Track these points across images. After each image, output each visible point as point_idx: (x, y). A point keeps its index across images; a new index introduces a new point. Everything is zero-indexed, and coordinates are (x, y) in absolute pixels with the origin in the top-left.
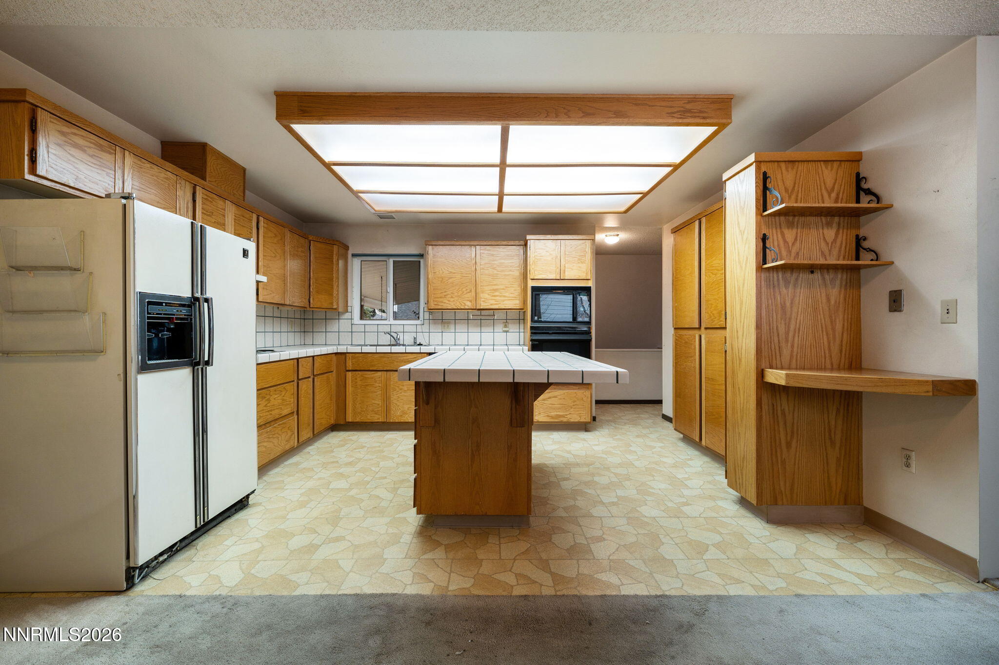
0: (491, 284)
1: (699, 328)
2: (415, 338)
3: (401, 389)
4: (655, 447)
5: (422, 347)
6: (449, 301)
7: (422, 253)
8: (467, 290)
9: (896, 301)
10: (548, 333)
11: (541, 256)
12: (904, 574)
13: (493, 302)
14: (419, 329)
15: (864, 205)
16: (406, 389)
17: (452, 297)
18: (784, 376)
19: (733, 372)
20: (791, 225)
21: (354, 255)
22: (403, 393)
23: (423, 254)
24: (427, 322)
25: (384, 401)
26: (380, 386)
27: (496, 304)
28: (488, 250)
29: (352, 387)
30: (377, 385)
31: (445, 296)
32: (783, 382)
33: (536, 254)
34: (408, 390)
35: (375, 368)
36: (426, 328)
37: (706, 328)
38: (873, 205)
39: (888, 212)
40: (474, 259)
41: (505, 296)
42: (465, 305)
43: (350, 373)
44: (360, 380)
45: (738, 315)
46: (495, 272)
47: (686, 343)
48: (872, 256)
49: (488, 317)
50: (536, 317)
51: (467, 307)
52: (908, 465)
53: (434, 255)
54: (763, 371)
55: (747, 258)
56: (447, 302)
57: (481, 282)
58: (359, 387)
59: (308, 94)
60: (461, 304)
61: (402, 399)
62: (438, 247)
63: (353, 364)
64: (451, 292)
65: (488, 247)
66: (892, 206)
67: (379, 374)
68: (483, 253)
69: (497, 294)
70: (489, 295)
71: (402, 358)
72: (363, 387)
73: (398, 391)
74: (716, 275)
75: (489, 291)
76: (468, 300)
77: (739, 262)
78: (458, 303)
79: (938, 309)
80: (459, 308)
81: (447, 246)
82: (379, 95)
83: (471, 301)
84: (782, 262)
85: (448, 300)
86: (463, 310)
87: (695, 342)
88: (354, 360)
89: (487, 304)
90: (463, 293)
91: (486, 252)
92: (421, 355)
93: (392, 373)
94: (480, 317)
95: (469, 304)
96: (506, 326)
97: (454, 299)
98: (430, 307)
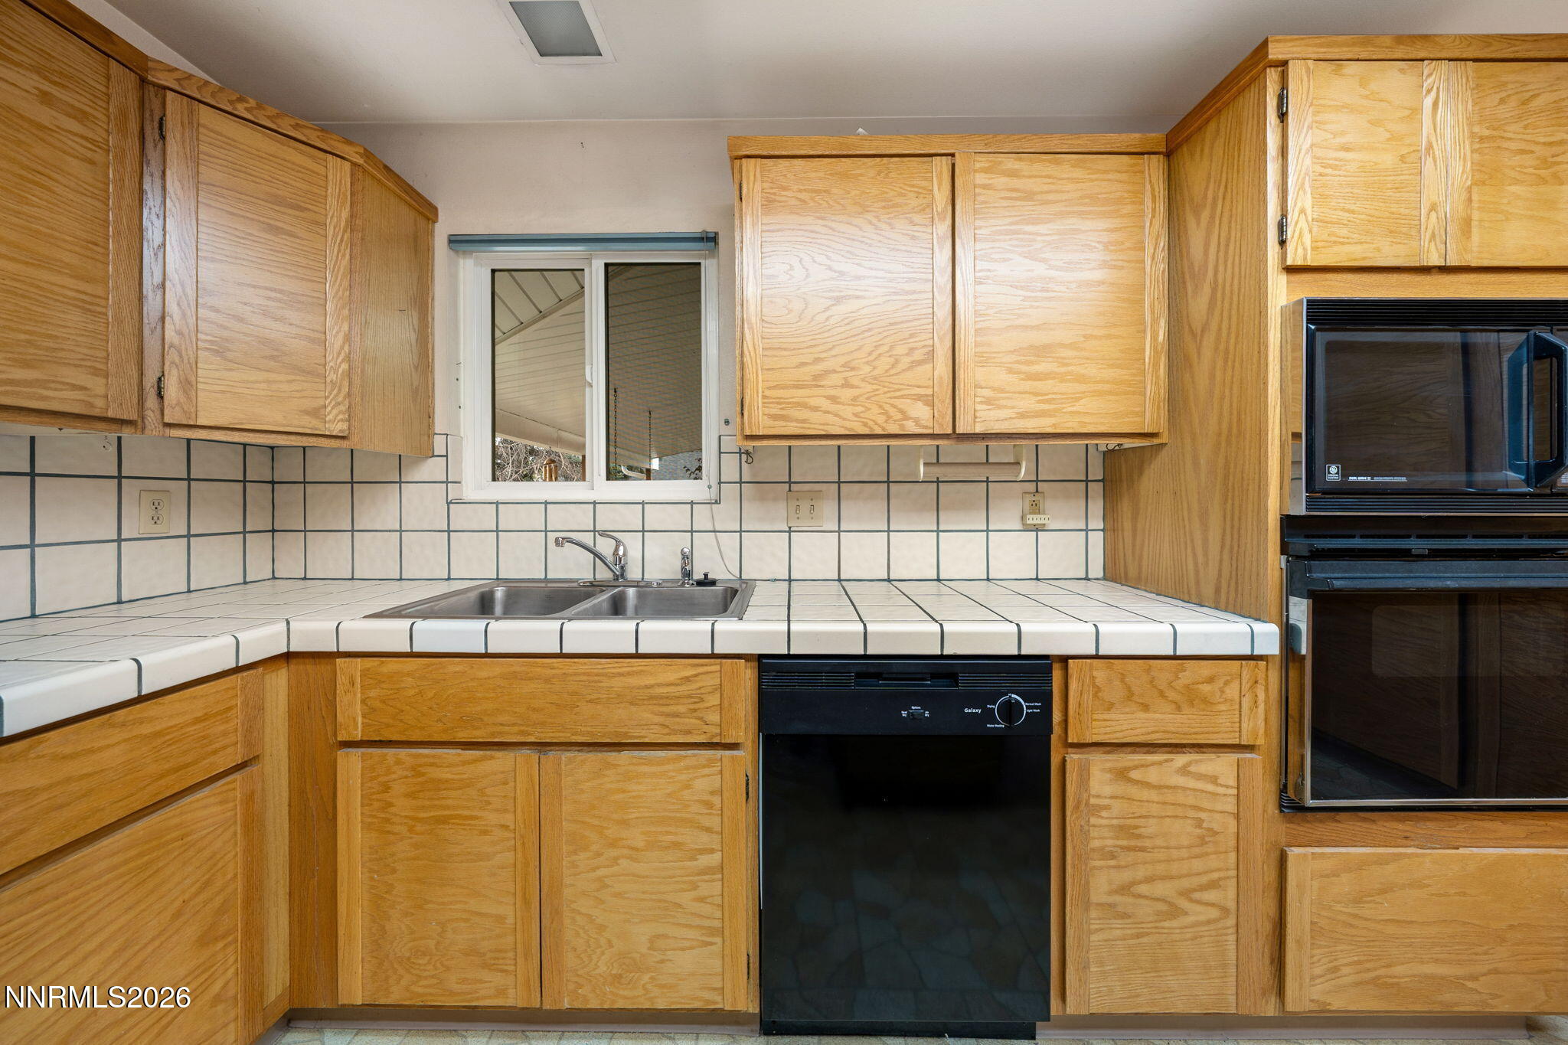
0: (1022, 323)
2: (687, 558)
3: (613, 844)
6: (833, 399)
7: (711, 229)
8: (912, 349)
13: (1026, 403)
14: (702, 520)
16: (640, 844)
17: (846, 385)
21: (458, 242)
22: (624, 863)
23: (716, 234)
24: (730, 491)
25: (526, 902)
26: (505, 827)
27: (1042, 414)
28: (1007, 174)
29: (367, 827)
30: (493, 818)
31: (816, 377)
35: (479, 735)
36: (726, 515)
40: (944, 211)
41: (1080, 379)
42: (906, 418)
43: (355, 754)
44: (411, 795)
46: (1042, 270)
50: (1333, 469)
51: (911, 428)
53: (768, 202)
56: (825, 404)
57: (975, 315)
58: (403, 829)
60: (886, 413)
61: (618, 895)
63: (369, 712)
64: (842, 360)
65: (1009, 164)
67: (502, 761)
68: (985, 187)
70: (1010, 371)
71: (618, 683)
72: (419, 828)
73: (599, 854)
75: (1013, 358)
76: (919, 398)
78: (875, 410)
80: (879, 431)
81: (823, 162)
83: (930, 401)
85: (828, 398)
86: (869, 442)
88: (373, 693)
89: (1001, 414)
90: (893, 366)
91: (1001, 181)
92: (714, 666)
93: (566, 756)
94: (937, 472)
95: (921, 416)
96: (1036, 508)
97: (857, 392)
98: (750, 428)
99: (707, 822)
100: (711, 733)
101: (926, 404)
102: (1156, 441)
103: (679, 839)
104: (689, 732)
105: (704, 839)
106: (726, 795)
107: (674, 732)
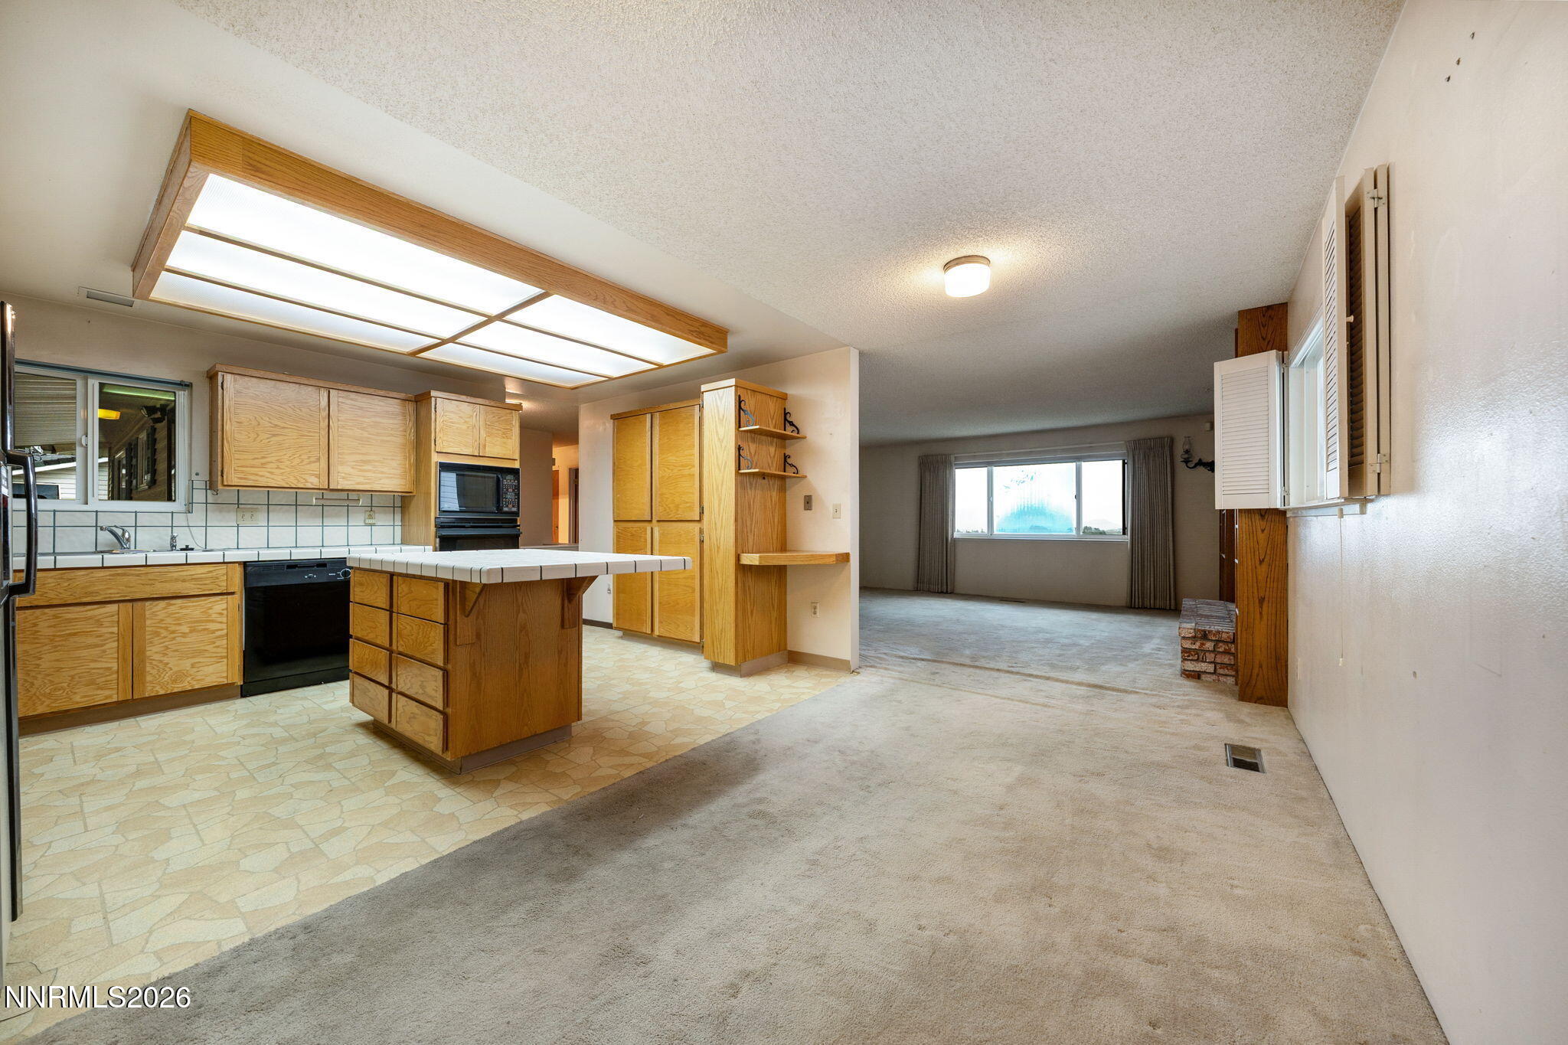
0: (359, 451)
1: (651, 521)
2: (173, 538)
4: (604, 649)
5: (190, 553)
6: (272, 473)
7: (187, 380)
8: (309, 457)
9: (808, 502)
10: (464, 527)
11: (451, 422)
12: (823, 680)
13: (361, 480)
14: (180, 521)
15: (788, 432)
17: (278, 468)
18: (758, 558)
19: (711, 559)
20: (753, 441)
22: (178, 638)
23: (191, 383)
24: (197, 507)
25: (125, 660)
26: (113, 632)
27: (366, 483)
28: (352, 399)
30: (106, 630)
31: (262, 464)
32: (757, 563)
33: (446, 418)
34: (191, 632)
35: (99, 599)
36: (196, 518)
37: (658, 521)
38: (794, 434)
39: (803, 441)
40: (325, 408)
41: (382, 473)
42: (306, 482)
44: (50, 627)
45: (716, 510)
46: (366, 434)
47: (633, 535)
48: (794, 470)
49: (338, 501)
51: (308, 485)
52: (815, 613)
53: (238, 393)
54: (739, 555)
55: (726, 463)
56: (268, 475)
57: (339, 447)
58: (46, 642)
59: (270, 146)
60: (296, 479)
61: (175, 651)
62: (246, 379)
64: (276, 458)
65: (353, 395)
66: (805, 438)
67: (112, 607)
68: (342, 403)
69: (366, 467)
70: (352, 468)
72: (56, 639)
73: (164, 638)
74: (672, 470)
75: (354, 464)
76: (312, 475)
77: (718, 465)
78: (292, 478)
79: (831, 509)
81: (268, 381)
82: (396, 197)
83: (318, 476)
84: (757, 470)
85: (269, 472)
86: (287, 490)
87: (646, 534)
89: (349, 483)
90: (301, 462)
91: (349, 402)
92: (224, 566)
93: (147, 603)
94: (321, 502)
95: (313, 481)
96: (370, 517)
97: (283, 471)
98: (227, 481)
99: (220, 620)
100: (223, 589)
101: (316, 477)
102: (411, 494)
103: (207, 627)
104: (211, 590)
105: (219, 626)
106: (229, 610)
107: (204, 590)
